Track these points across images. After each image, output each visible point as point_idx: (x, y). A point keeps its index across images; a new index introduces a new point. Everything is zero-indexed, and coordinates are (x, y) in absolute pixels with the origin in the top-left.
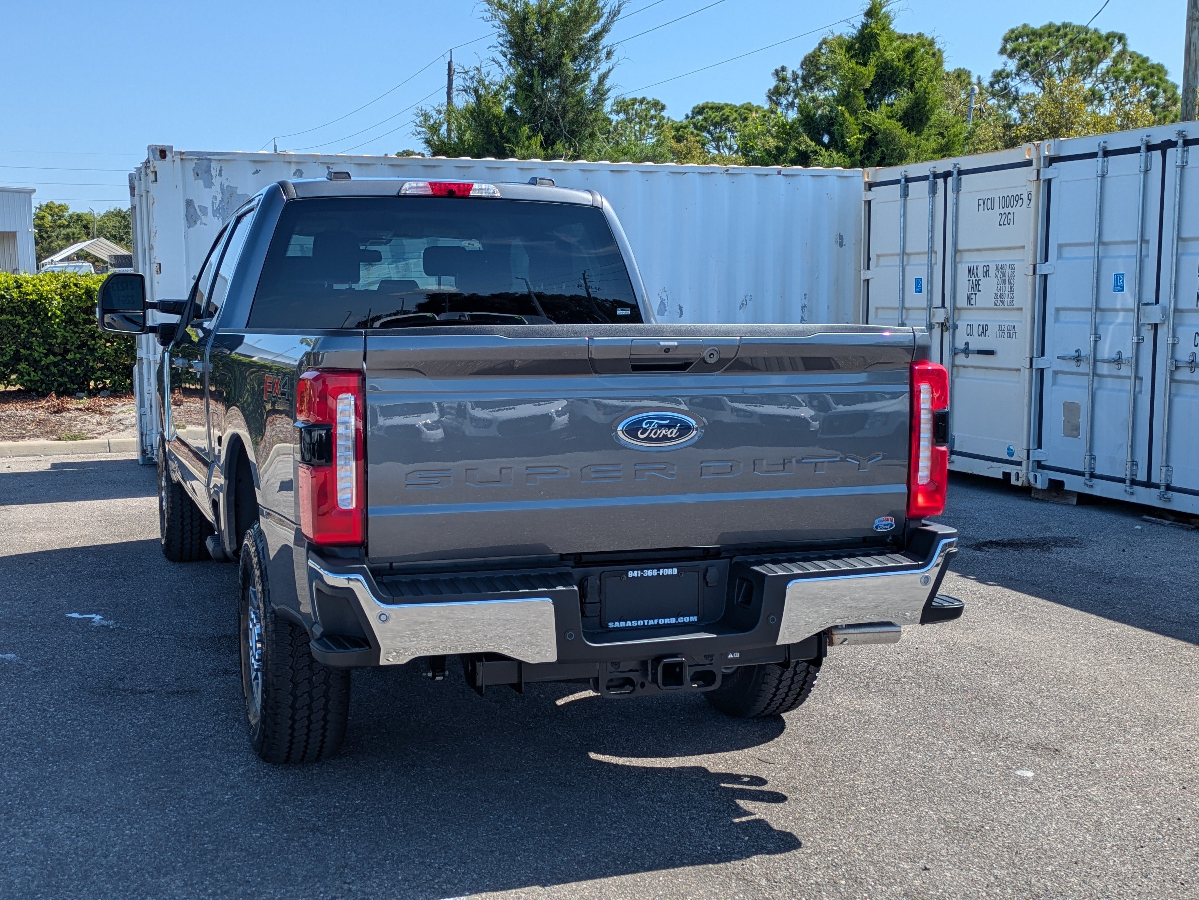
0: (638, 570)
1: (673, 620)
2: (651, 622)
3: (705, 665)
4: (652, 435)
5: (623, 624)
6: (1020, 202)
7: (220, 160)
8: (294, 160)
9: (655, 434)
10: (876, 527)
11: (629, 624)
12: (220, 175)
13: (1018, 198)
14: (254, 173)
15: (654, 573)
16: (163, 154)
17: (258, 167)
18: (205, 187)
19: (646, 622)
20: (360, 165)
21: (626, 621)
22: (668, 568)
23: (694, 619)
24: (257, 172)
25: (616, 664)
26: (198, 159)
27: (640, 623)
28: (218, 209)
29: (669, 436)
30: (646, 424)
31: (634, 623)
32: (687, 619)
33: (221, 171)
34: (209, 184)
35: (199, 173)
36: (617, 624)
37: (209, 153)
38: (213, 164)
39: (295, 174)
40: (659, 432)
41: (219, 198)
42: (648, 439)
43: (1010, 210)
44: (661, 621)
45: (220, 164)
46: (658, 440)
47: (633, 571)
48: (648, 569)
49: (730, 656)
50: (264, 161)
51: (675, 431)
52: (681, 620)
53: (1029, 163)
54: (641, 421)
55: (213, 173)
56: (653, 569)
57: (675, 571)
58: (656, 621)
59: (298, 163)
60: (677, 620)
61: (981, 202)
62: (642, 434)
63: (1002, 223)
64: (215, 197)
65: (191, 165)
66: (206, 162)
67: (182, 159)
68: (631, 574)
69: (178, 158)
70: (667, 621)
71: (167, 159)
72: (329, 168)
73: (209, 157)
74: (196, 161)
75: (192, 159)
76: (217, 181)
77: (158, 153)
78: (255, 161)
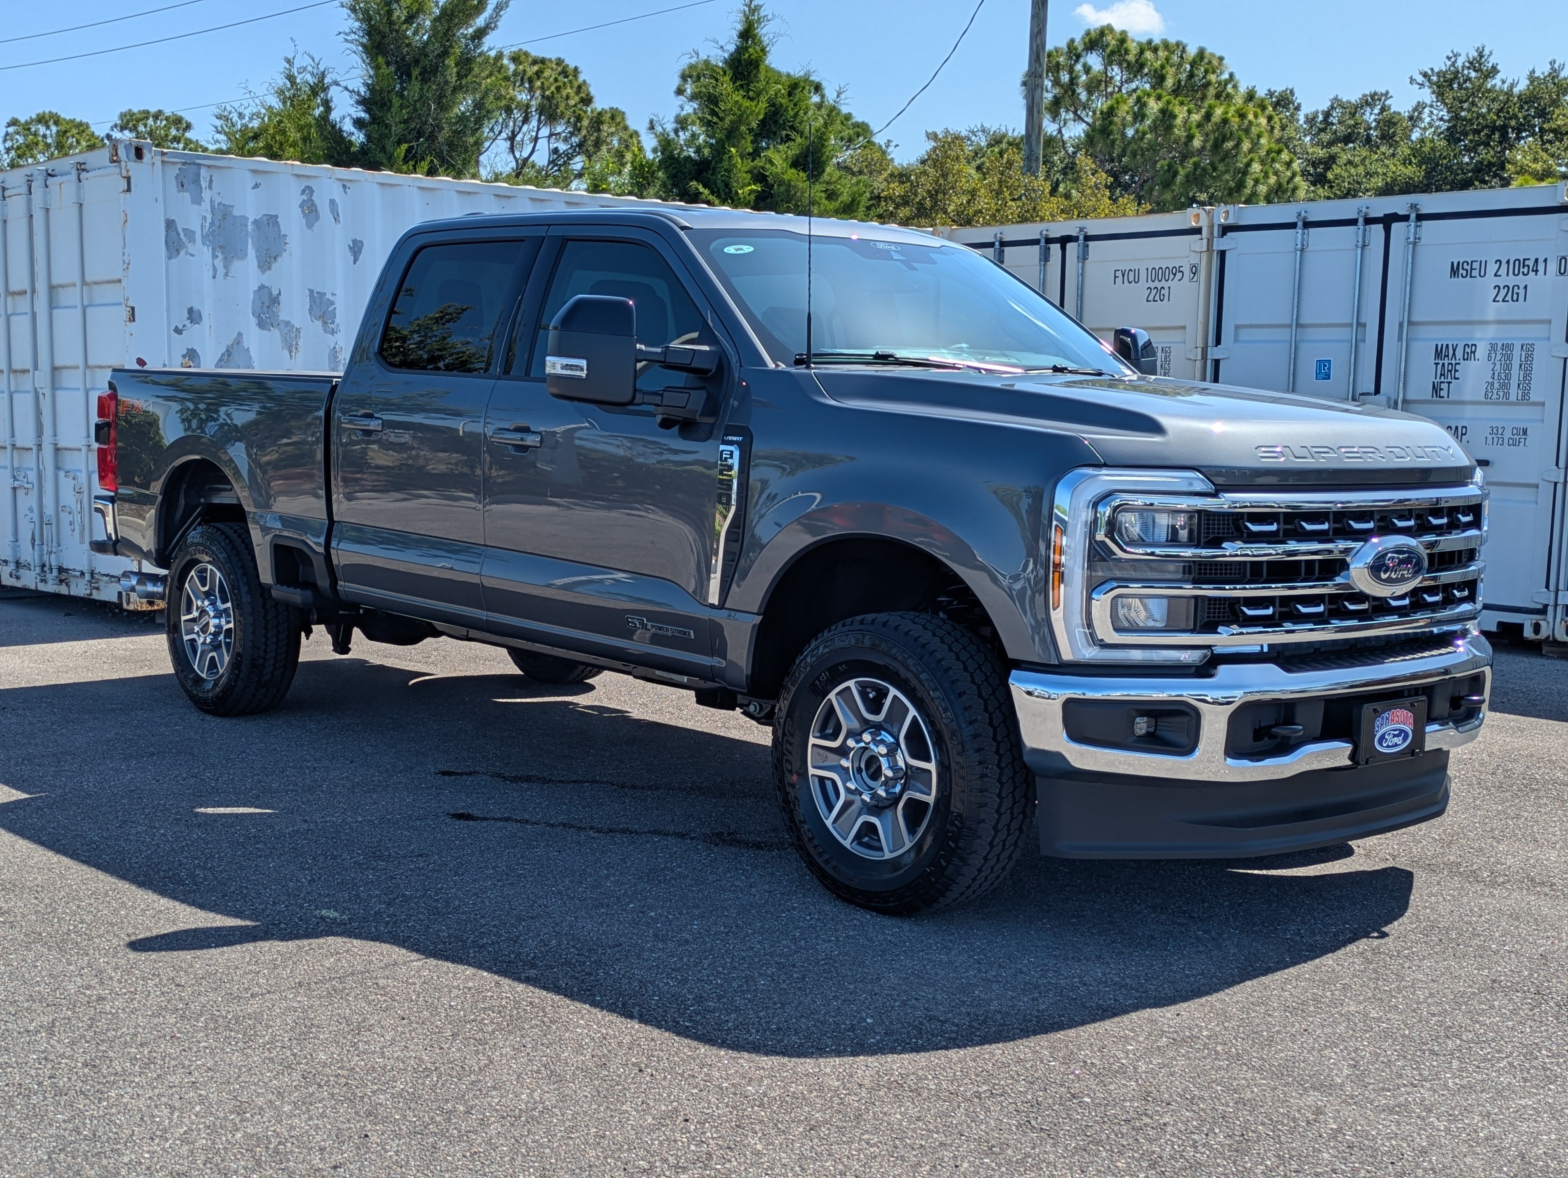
6: (1179, 275)
7: (209, 167)
8: (303, 173)
12: (210, 187)
13: (1176, 271)
14: (253, 188)
16: (140, 152)
17: (259, 179)
18: (193, 202)
24: (256, 186)
26: (184, 164)
28: (208, 235)
33: (211, 181)
34: (197, 200)
35: (185, 182)
38: (203, 172)
39: (303, 192)
41: (209, 220)
43: (1163, 283)
45: (213, 172)
50: (265, 172)
53: (1197, 231)
55: (204, 184)
59: (306, 177)
61: (1119, 274)
63: (1151, 298)
64: (204, 218)
65: (174, 171)
66: (193, 168)
67: (162, 162)
69: (158, 160)
71: (145, 160)
72: (344, 186)
73: (198, 161)
74: (180, 166)
75: (174, 163)
76: (206, 195)
77: (133, 151)
78: (255, 172)
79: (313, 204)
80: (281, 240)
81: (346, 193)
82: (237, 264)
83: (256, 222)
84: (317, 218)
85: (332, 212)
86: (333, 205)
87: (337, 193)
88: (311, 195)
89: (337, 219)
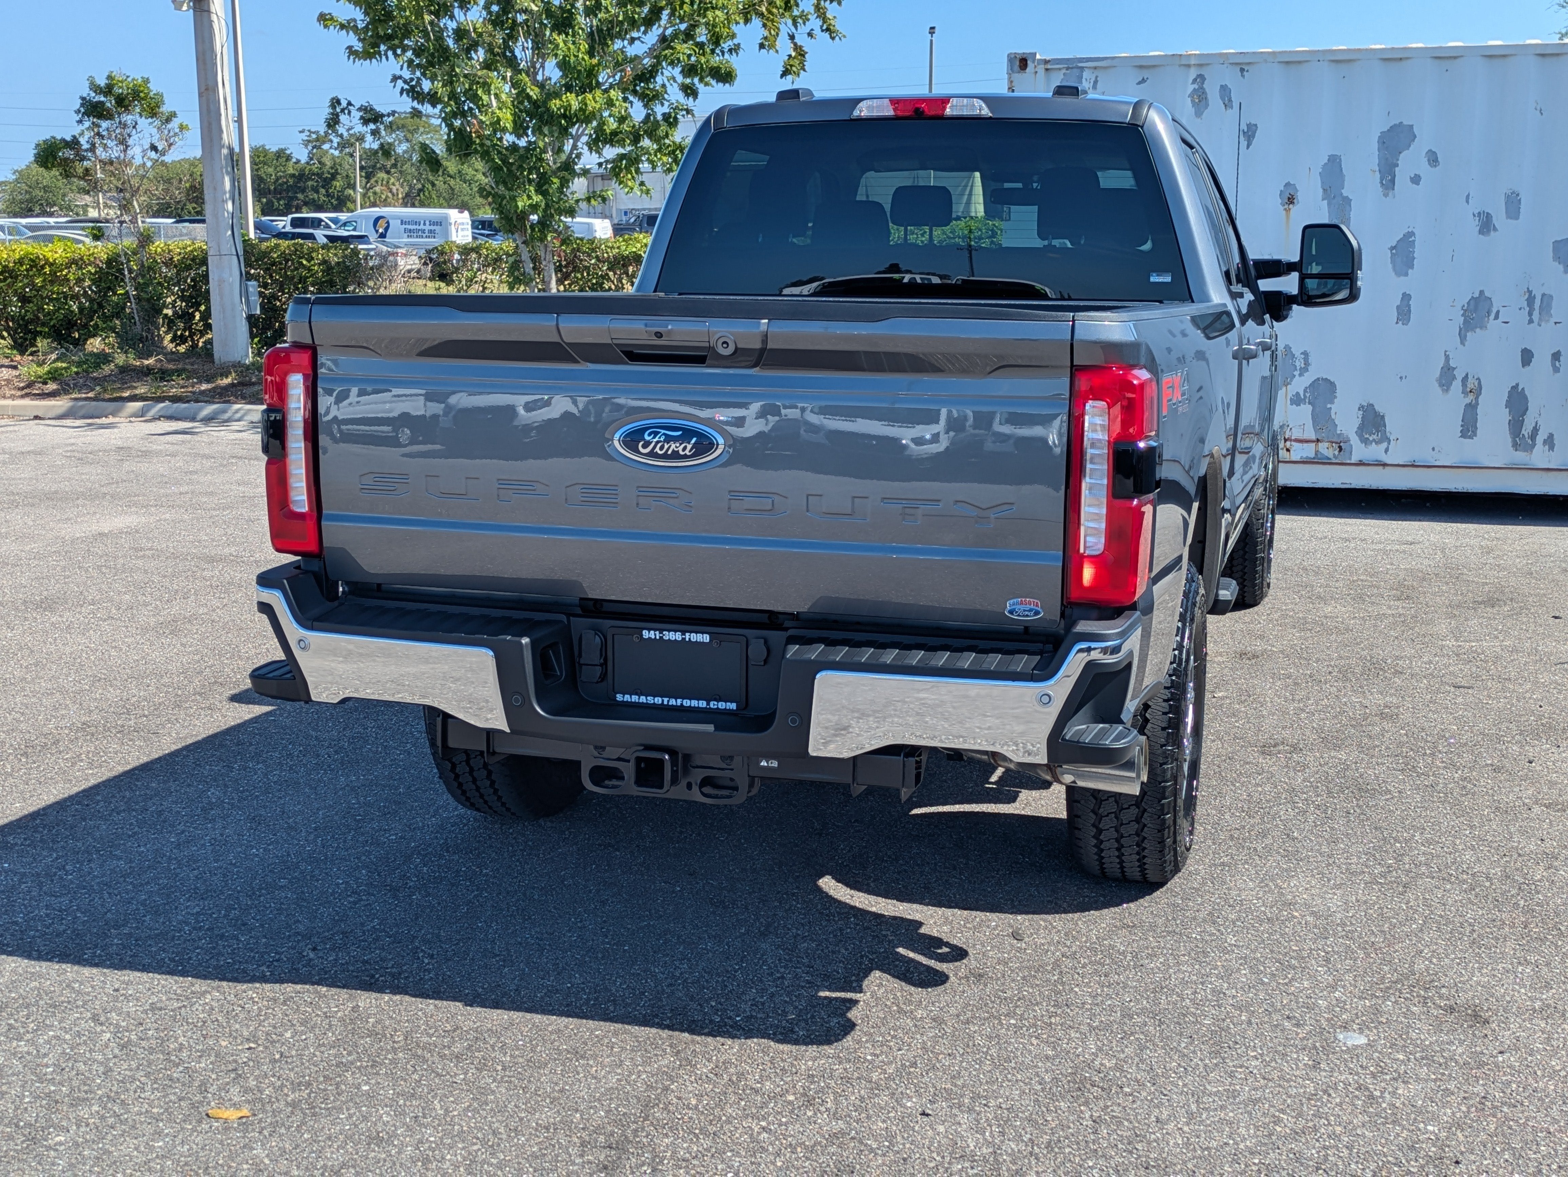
0: (655, 630)
1: (703, 704)
2: (673, 702)
3: (723, 769)
4: (657, 450)
5: (635, 698)
7: (1095, 68)
8: (1193, 62)
9: (661, 448)
10: (1011, 612)
11: (643, 699)
12: (1094, 87)
14: (1139, 83)
15: (678, 636)
16: (1023, 63)
17: (1145, 74)
19: (666, 700)
20: (1288, 63)
21: (639, 695)
22: (696, 632)
23: (733, 706)
24: (1143, 81)
25: (600, 748)
26: (1067, 69)
27: (658, 700)
29: (682, 453)
30: (649, 435)
31: (650, 700)
32: (722, 705)
33: (1096, 82)
36: (627, 698)
37: (1081, 60)
38: (1085, 74)
39: (1194, 81)
40: (666, 446)
42: (652, 454)
44: (687, 703)
45: (1097, 73)
46: (665, 457)
47: (649, 630)
48: (669, 631)
49: (764, 763)
50: (1154, 66)
51: (689, 447)
52: (713, 705)
54: (642, 431)
55: (1085, 85)
56: (675, 631)
57: (706, 638)
58: (679, 701)
59: (1200, 65)
60: (708, 704)
62: (644, 447)
65: (1058, 77)
66: (1077, 71)
67: (1046, 69)
68: (646, 634)
69: (1041, 69)
70: (694, 703)
71: (1028, 70)
72: (1242, 70)
73: (1080, 65)
74: (1064, 71)
75: (1060, 69)
77: (1018, 63)
78: (1141, 67)
79: (1204, 93)
81: (1243, 76)
84: (1207, 106)
85: (1222, 98)
86: (1225, 91)
87: (1230, 78)
88: (1203, 83)
89: (1228, 105)
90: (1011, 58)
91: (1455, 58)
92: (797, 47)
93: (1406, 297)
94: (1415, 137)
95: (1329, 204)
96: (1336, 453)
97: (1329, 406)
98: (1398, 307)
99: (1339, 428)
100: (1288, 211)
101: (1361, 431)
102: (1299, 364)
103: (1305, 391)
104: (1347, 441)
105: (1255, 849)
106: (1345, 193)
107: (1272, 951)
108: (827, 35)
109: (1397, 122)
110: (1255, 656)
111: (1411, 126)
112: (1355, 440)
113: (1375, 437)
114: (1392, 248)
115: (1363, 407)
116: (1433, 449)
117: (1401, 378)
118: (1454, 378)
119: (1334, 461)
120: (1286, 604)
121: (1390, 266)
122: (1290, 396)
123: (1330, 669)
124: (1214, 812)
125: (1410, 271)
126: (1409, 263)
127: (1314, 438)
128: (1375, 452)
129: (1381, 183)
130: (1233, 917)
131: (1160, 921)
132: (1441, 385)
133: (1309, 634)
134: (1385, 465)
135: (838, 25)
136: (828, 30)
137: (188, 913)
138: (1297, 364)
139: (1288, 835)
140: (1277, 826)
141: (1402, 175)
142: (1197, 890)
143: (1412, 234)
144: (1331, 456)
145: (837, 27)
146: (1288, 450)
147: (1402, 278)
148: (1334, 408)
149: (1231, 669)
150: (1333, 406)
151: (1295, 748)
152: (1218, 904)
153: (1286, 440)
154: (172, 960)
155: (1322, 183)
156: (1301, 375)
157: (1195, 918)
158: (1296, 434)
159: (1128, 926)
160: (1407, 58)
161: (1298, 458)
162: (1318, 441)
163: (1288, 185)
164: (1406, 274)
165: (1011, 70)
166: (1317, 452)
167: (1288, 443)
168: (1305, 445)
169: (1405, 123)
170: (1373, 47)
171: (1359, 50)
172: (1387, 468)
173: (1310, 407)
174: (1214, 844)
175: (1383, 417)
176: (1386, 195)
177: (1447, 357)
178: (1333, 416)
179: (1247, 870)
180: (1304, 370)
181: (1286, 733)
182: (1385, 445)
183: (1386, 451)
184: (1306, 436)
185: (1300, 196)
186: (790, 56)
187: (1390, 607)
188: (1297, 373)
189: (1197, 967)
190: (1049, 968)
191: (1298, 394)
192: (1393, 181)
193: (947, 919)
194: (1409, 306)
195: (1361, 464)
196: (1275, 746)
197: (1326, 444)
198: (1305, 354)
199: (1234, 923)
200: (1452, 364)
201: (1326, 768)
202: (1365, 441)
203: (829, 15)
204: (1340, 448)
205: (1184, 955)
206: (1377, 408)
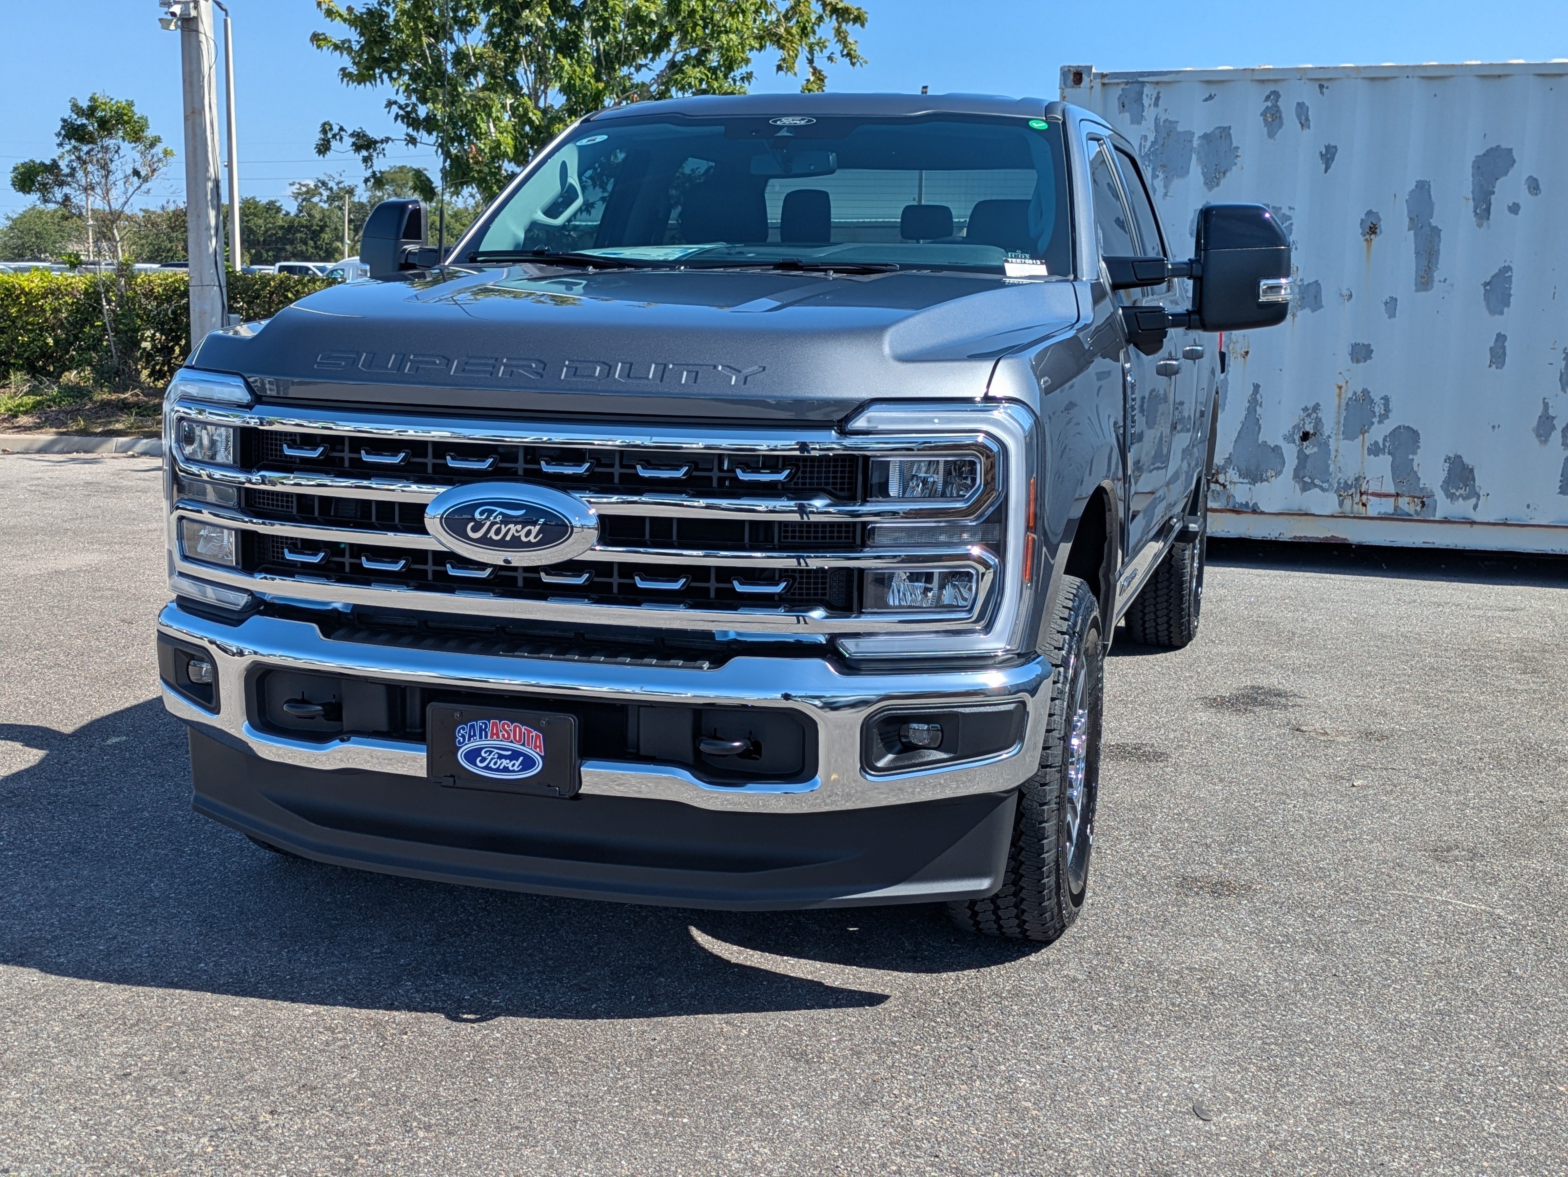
7: (1157, 83)
8: (1266, 78)
12: (1156, 104)
14: (1206, 100)
16: (1077, 76)
17: (1213, 90)
18: (1132, 122)
20: (1373, 79)
24: (1211, 97)
26: (1127, 83)
28: (1147, 155)
33: (1158, 98)
34: (1137, 119)
35: (1126, 103)
37: (1142, 74)
38: (1147, 90)
39: (1267, 98)
41: (1151, 138)
45: (1158, 88)
50: (1223, 82)
55: (1146, 101)
59: (1275, 81)
64: (1145, 138)
65: (1115, 93)
66: (1136, 87)
67: (1104, 84)
69: (1097, 83)
71: (1082, 85)
72: (1321, 87)
73: (1141, 79)
74: (1123, 86)
75: (1118, 84)
76: (1150, 114)
77: (1072, 77)
78: (1209, 82)
79: (1278, 111)
80: (1233, 152)
81: (1322, 93)
82: (1177, 183)
83: (1205, 136)
84: (1281, 125)
85: (1299, 117)
86: (1301, 108)
87: (1308, 94)
88: (1277, 101)
89: (1305, 123)
90: (1065, 72)
91: (1561, 75)
92: (816, 72)
93: (1501, 338)
94: (1514, 161)
95: (1416, 235)
96: (1419, 508)
97: (1411, 457)
98: (1491, 349)
99: (1422, 482)
100: (1369, 241)
101: (1447, 485)
102: (1379, 409)
103: (1385, 440)
104: (1431, 496)
105: (1474, 992)
106: (1434, 222)
107: (1550, 1146)
108: (847, 60)
109: (1494, 145)
110: (1383, 737)
111: (1510, 150)
112: (1440, 495)
113: (1462, 492)
114: (1486, 284)
115: (1449, 458)
116: (1528, 506)
117: (1493, 427)
118: (1553, 428)
119: (1416, 517)
120: (1398, 676)
121: (1483, 303)
122: (1367, 445)
123: (1479, 754)
124: (1404, 938)
125: (1506, 310)
126: (1505, 301)
127: (1393, 491)
128: (1462, 508)
129: (1475, 211)
130: (1478, 1091)
131: (1386, 1096)
132: (1539, 436)
133: (1437, 712)
134: (1473, 523)
135: (858, 50)
136: (849, 55)
137: (112, 1054)
138: (1377, 410)
139: (1510, 973)
140: (1489, 958)
141: (1499, 202)
142: (1420, 1050)
143: (1509, 269)
144: (1412, 512)
145: (858, 53)
146: (1364, 505)
147: (1497, 317)
148: (1417, 459)
149: (1361, 751)
150: (1415, 457)
151: (1473, 854)
152: (1454, 1070)
153: (1362, 494)
154: (85, 1125)
155: (1409, 211)
156: (1380, 422)
157: (1429, 1092)
158: (1374, 487)
159: (1345, 1102)
160: (1507, 76)
161: (1375, 514)
162: (1398, 495)
163: (1369, 213)
164: (1502, 313)
165: (1064, 84)
166: (1396, 508)
167: (1364, 497)
168: (1384, 499)
169: (1503, 146)
170: (1468, 63)
171: (1453, 66)
172: (1475, 526)
173: (1390, 458)
174: (1419, 983)
175: (1472, 470)
176: (1480, 226)
177: (1546, 406)
178: (1415, 469)
179: (1474, 1021)
180: (1383, 417)
181: (1456, 834)
182: (1473, 501)
183: (1475, 507)
184: (1385, 490)
185: (1383, 226)
186: (808, 80)
187: (1518, 682)
188: (1375, 420)
189: (1457, 1168)
190: (1257, 1165)
191: (1376, 443)
192: (1488, 210)
193: (1101, 1084)
194: (1504, 348)
195: (1446, 521)
196: (1448, 851)
197: (1407, 499)
198: (1386, 399)
199: (1484, 1101)
200: (1551, 412)
201: (1522, 881)
202: (1451, 497)
203: (850, 40)
204: (1423, 504)
205: (1434, 1149)
206: (1466, 460)
